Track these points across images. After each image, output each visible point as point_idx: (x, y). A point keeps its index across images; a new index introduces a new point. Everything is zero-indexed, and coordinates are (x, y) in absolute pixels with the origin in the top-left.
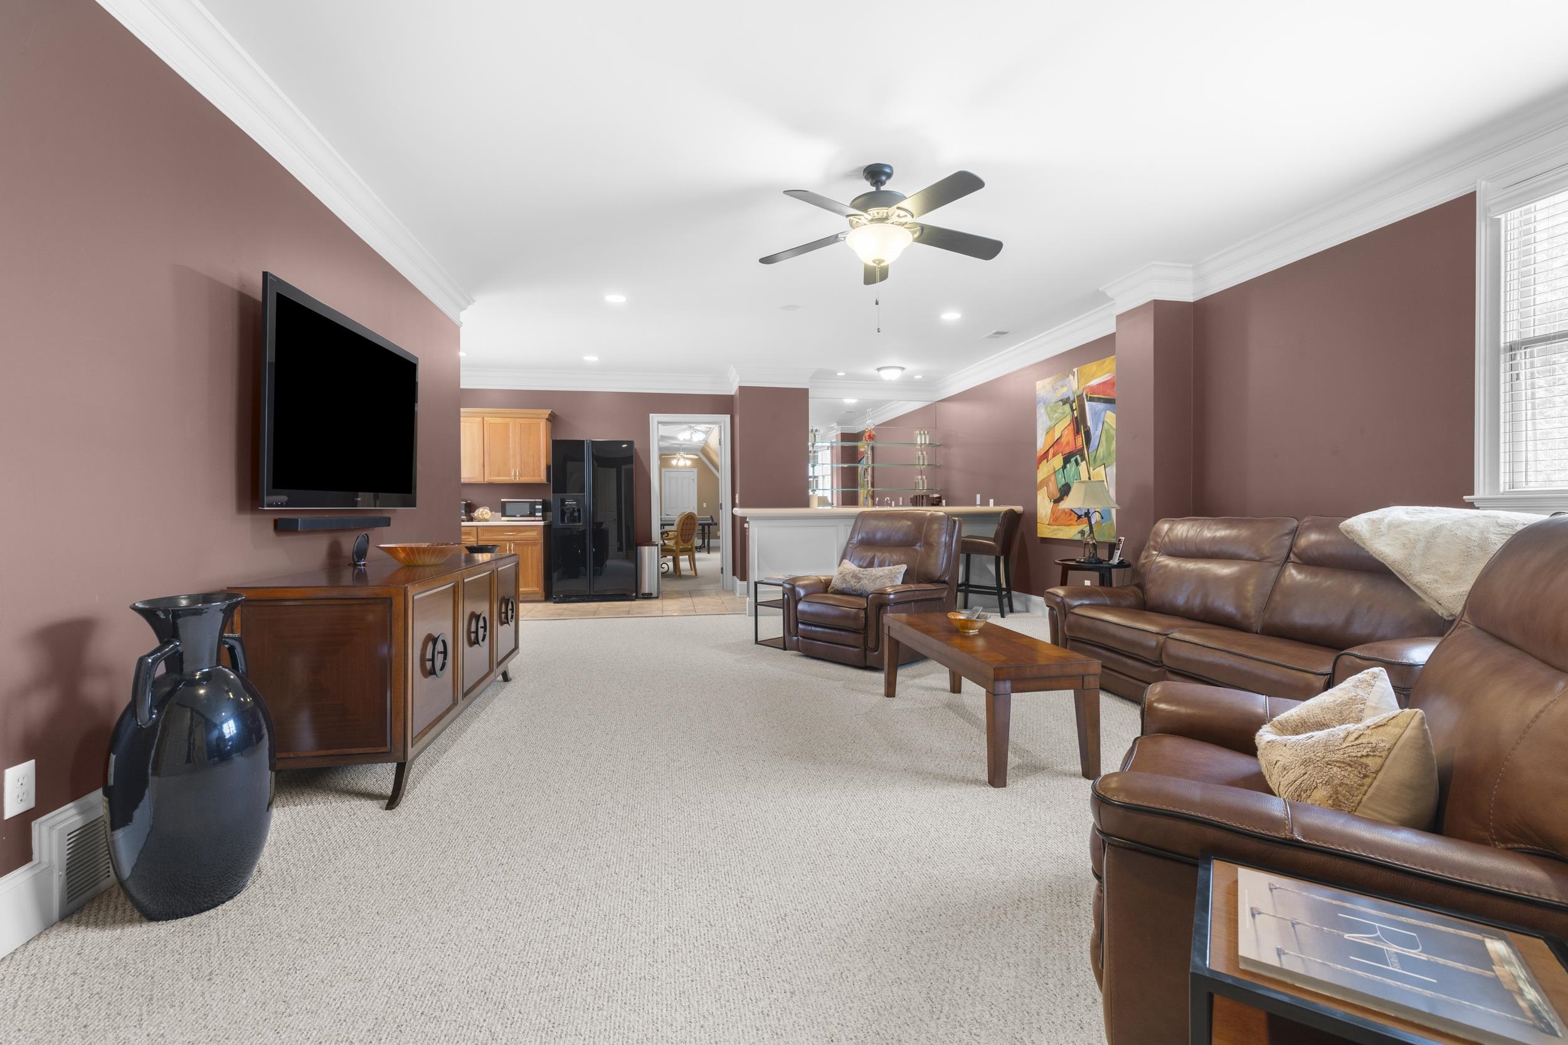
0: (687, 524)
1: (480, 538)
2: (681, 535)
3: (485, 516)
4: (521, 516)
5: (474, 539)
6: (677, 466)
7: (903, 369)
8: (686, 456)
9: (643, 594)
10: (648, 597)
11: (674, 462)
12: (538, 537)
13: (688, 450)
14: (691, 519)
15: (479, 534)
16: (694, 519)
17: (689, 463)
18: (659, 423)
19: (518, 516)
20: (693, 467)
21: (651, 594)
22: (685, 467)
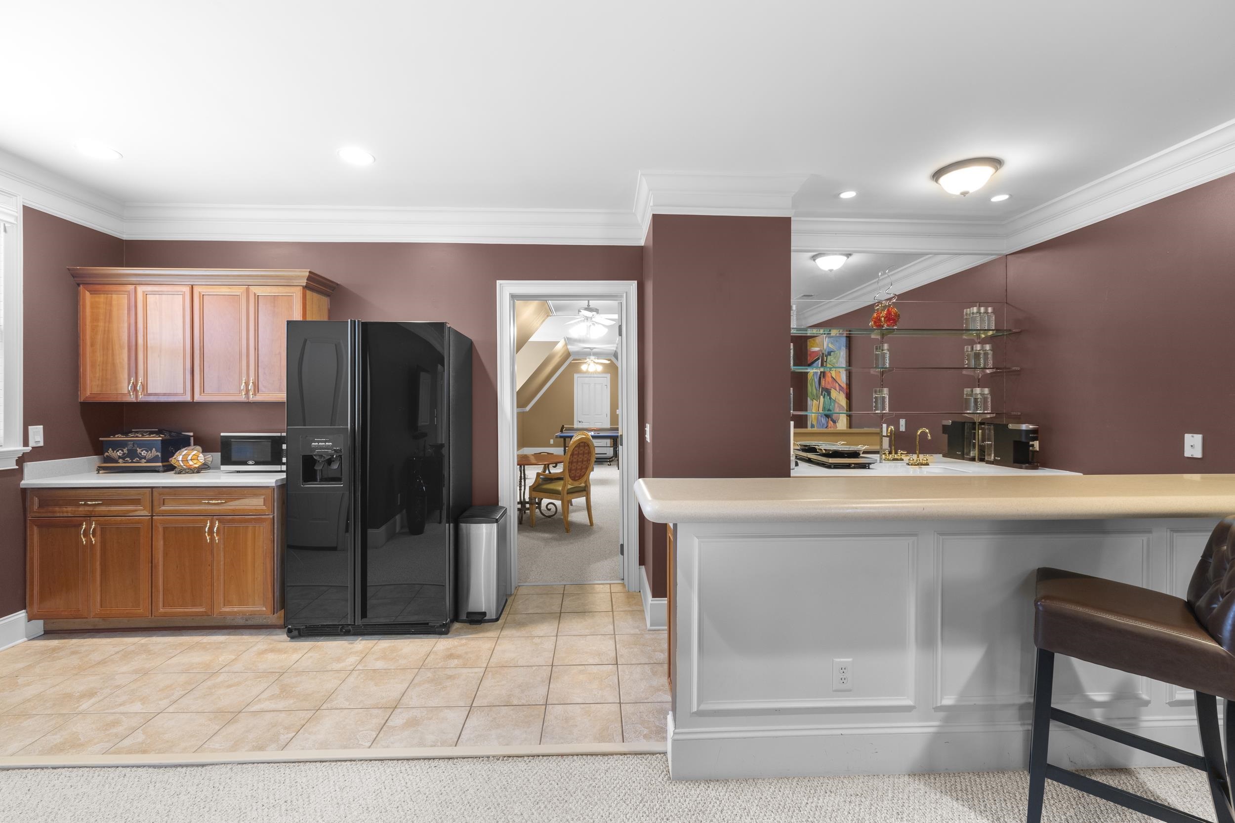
0: (578, 454)
1: (157, 509)
2: (570, 471)
3: (191, 463)
4: (257, 463)
5: (146, 513)
6: (587, 372)
7: (996, 162)
8: (597, 361)
9: (470, 614)
10: (477, 620)
11: (584, 367)
12: (264, 508)
13: (598, 355)
14: (584, 446)
15: (155, 503)
16: (588, 445)
17: (600, 368)
18: (513, 297)
19: (250, 462)
20: (604, 372)
21: (484, 614)
22: (596, 372)
